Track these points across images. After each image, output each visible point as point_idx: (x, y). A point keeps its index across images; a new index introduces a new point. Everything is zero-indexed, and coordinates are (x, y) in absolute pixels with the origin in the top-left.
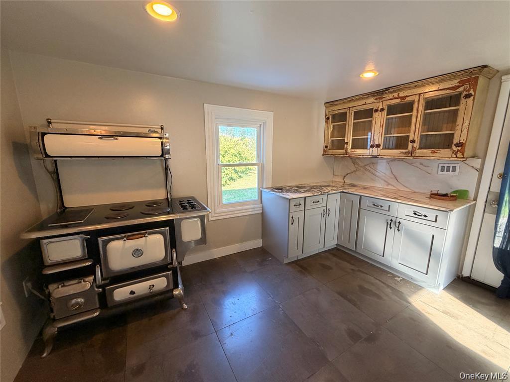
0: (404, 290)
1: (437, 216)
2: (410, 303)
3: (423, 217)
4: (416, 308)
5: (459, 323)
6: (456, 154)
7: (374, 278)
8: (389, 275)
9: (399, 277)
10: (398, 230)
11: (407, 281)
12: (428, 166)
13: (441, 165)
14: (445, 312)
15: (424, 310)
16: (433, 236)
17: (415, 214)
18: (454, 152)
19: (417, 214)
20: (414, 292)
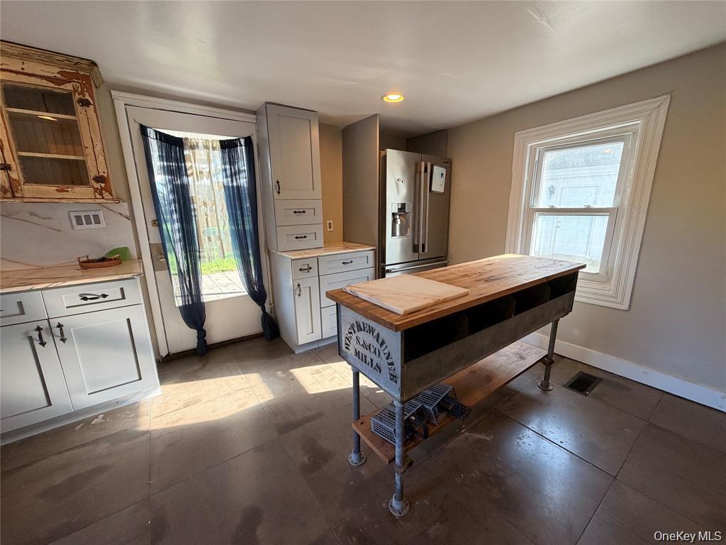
0: (120, 426)
1: (122, 290)
2: (147, 432)
3: (101, 299)
4: (160, 430)
5: (205, 403)
6: (101, 194)
7: (57, 454)
8: (77, 428)
9: (97, 417)
10: (63, 340)
11: (115, 412)
12: (50, 218)
13: (73, 215)
14: (187, 405)
15: (168, 423)
16: (128, 320)
17: (85, 299)
18: (96, 190)
19: (88, 297)
20: (137, 416)
